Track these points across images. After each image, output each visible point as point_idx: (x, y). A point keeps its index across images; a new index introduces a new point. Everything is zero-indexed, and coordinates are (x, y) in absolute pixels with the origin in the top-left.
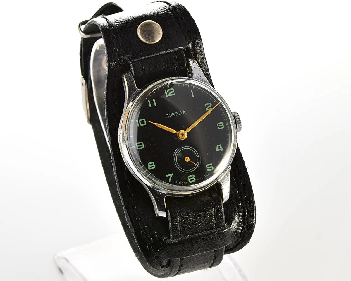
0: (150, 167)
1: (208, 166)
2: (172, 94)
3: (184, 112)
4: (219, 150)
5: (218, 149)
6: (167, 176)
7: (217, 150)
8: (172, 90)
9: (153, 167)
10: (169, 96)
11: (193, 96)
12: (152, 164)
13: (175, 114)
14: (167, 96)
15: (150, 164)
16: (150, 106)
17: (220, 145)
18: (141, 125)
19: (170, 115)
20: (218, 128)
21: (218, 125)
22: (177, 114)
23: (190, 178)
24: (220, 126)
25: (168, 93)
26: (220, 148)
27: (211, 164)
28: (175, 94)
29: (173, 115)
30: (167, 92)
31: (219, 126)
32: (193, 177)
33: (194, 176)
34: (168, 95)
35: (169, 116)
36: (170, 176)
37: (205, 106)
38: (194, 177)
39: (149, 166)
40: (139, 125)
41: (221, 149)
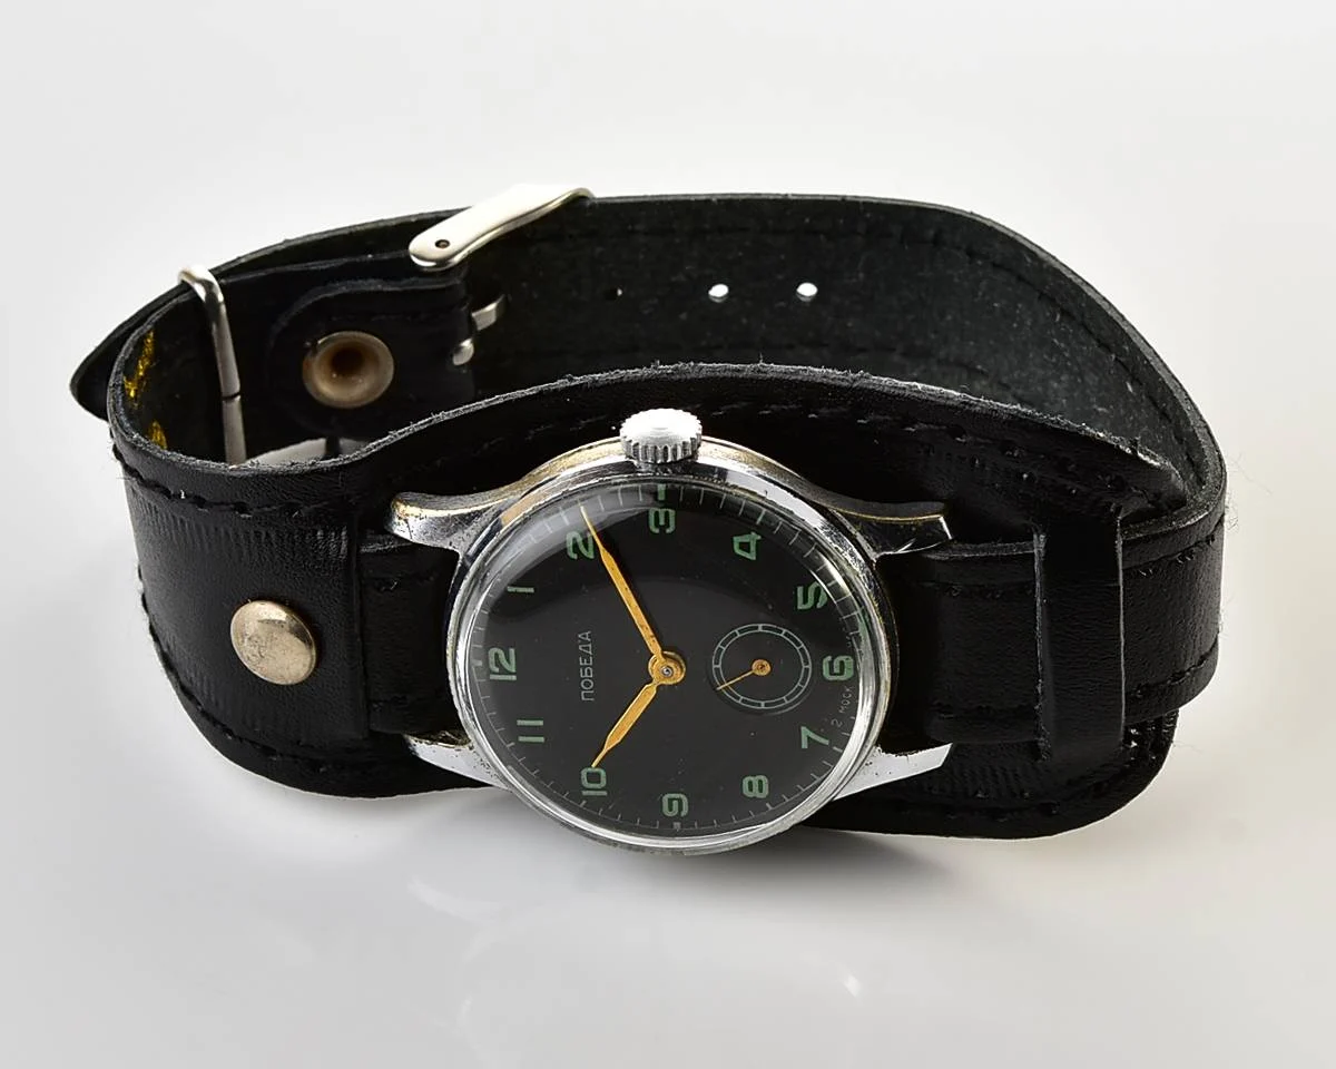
0: (761, 790)
1: (805, 601)
2: (508, 660)
3: (585, 636)
4: (753, 548)
5: (748, 551)
6: (804, 745)
7: (752, 556)
8: (497, 655)
9: (760, 782)
10: (514, 671)
11: (531, 590)
12: (750, 783)
13: (584, 667)
14: (514, 678)
15: (751, 789)
16: (542, 739)
17: (737, 540)
18: (604, 782)
19: (587, 684)
20: (668, 531)
21: (657, 531)
22: (588, 662)
23: (832, 673)
24: (662, 523)
25: (504, 671)
26: (748, 544)
27: (800, 590)
28: (512, 651)
29: (586, 676)
30: (499, 674)
31: (662, 529)
32: (831, 663)
33: (829, 658)
34: (511, 674)
35: (586, 690)
36: (809, 738)
37: (575, 556)
38: (833, 659)
39: (756, 793)
40: (602, 789)
41: (752, 539)
